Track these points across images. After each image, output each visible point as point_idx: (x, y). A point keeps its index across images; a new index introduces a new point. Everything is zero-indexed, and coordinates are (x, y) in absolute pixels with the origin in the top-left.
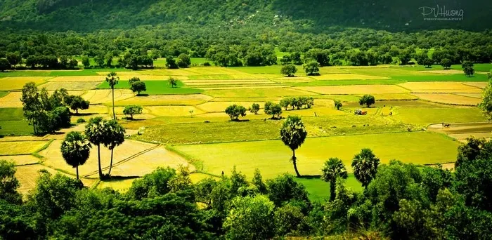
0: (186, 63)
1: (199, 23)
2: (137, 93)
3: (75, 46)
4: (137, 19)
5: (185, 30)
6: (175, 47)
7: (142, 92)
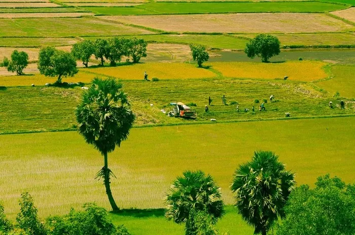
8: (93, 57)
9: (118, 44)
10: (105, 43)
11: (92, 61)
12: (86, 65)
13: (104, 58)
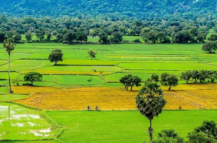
0: (118, 39)
1: (147, 7)
2: (54, 63)
3: (30, 25)
4: (93, 4)
5: (134, 13)
6: (115, 27)
7: (59, 62)
8: (191, 79)
9: (204, 73)
10: (197, 72)
11: (191, 81)
12: (188, 82)
13: (197, 79)
